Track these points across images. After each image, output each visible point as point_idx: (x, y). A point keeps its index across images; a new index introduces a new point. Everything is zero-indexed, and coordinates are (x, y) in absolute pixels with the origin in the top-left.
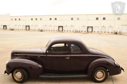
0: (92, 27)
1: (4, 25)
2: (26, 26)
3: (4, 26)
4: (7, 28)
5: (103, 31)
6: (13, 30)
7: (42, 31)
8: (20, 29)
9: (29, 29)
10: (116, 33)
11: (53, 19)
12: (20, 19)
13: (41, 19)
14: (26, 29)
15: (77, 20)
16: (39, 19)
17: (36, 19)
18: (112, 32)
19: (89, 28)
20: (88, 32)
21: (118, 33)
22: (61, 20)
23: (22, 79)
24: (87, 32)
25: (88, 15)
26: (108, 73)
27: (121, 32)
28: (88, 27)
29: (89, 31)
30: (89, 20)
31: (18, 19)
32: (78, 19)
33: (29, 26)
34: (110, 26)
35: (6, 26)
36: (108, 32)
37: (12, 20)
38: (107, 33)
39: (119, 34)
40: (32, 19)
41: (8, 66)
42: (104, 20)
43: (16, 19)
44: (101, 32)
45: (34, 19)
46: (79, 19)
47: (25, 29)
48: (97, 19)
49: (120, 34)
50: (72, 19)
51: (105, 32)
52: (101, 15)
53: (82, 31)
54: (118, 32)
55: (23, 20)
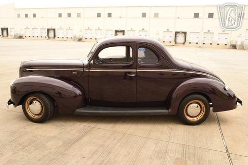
0: (185, 33)
1: (3, 27)
2: (49, 30)
3: (3, 30)
4: (9, 33)
5: (207, 42)
6: (21, 37)
7: (80, 40)
8: (36, 35)
9: (55, 36)
10: (234, 47)
11: (104, 15)
12: (34, 16)
13: (79, 15)
14: (48, 35)
15: (155, 17)
16: (74, 15)
17: (69, 15)
18: (226, 45)
19: (178, 35)
20: (176, 43)
21: (237, 47)
22: (120, 17)
23: (42, 115)
24: (173, 43)
25: (177, 7)
26: (211, 108)
27: (245, 44)
28: (177, 33)
29: (177, 41)
30: (178, 17)
32: (156, 15)
33: (54, 30)
35: (7, 29)
36: (218, 44)
37: (19, 16)
38: (215, 45)
39: (239, 49)
40: (60, 15)
41: (15, 90)
42: (211, 19)
43: (26, 16)
44: (204, 44)
45: (65, 15)
46: (159, 16)
47: (46, 35)
49: (243, 47)
50: (144, 15)
51: (211, 44)
52: (205, 7)
53: (164, 42)
54: (239, 43)
55: (43, 17)
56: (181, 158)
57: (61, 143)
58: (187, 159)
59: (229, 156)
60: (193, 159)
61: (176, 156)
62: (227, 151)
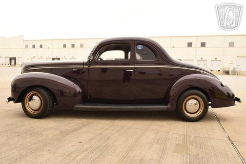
2: (54, 59)
3: (11, 59)
4: (17, 62)
10: (227, 73)
12: (41, 46)
13: (82, 46)
16: (77, 45)
17: (73, 46)
18: (219, 71)
21: (230, 73)
25: (171, 37)
27: (237, 70)
30: (173, 47)
31: (37, 46)
33: (59, 59)
34: (215, 59)
35: (15, 59)
37: (27, 47)
39: (232, 75)
40: (65, 46)
41: (15, 87)
42: (203, 48)
43: (34, 46)
45: (69, 46)
48: (190, 45)
49: (235, 73)
54: (231, 69)
55: (48, 48)
56: (182, 144)
57: (58, 132)
58: (188, 145)
59: (232, 143)
60: (195, 145)
61: (177, 142)
62: (230, 140)
